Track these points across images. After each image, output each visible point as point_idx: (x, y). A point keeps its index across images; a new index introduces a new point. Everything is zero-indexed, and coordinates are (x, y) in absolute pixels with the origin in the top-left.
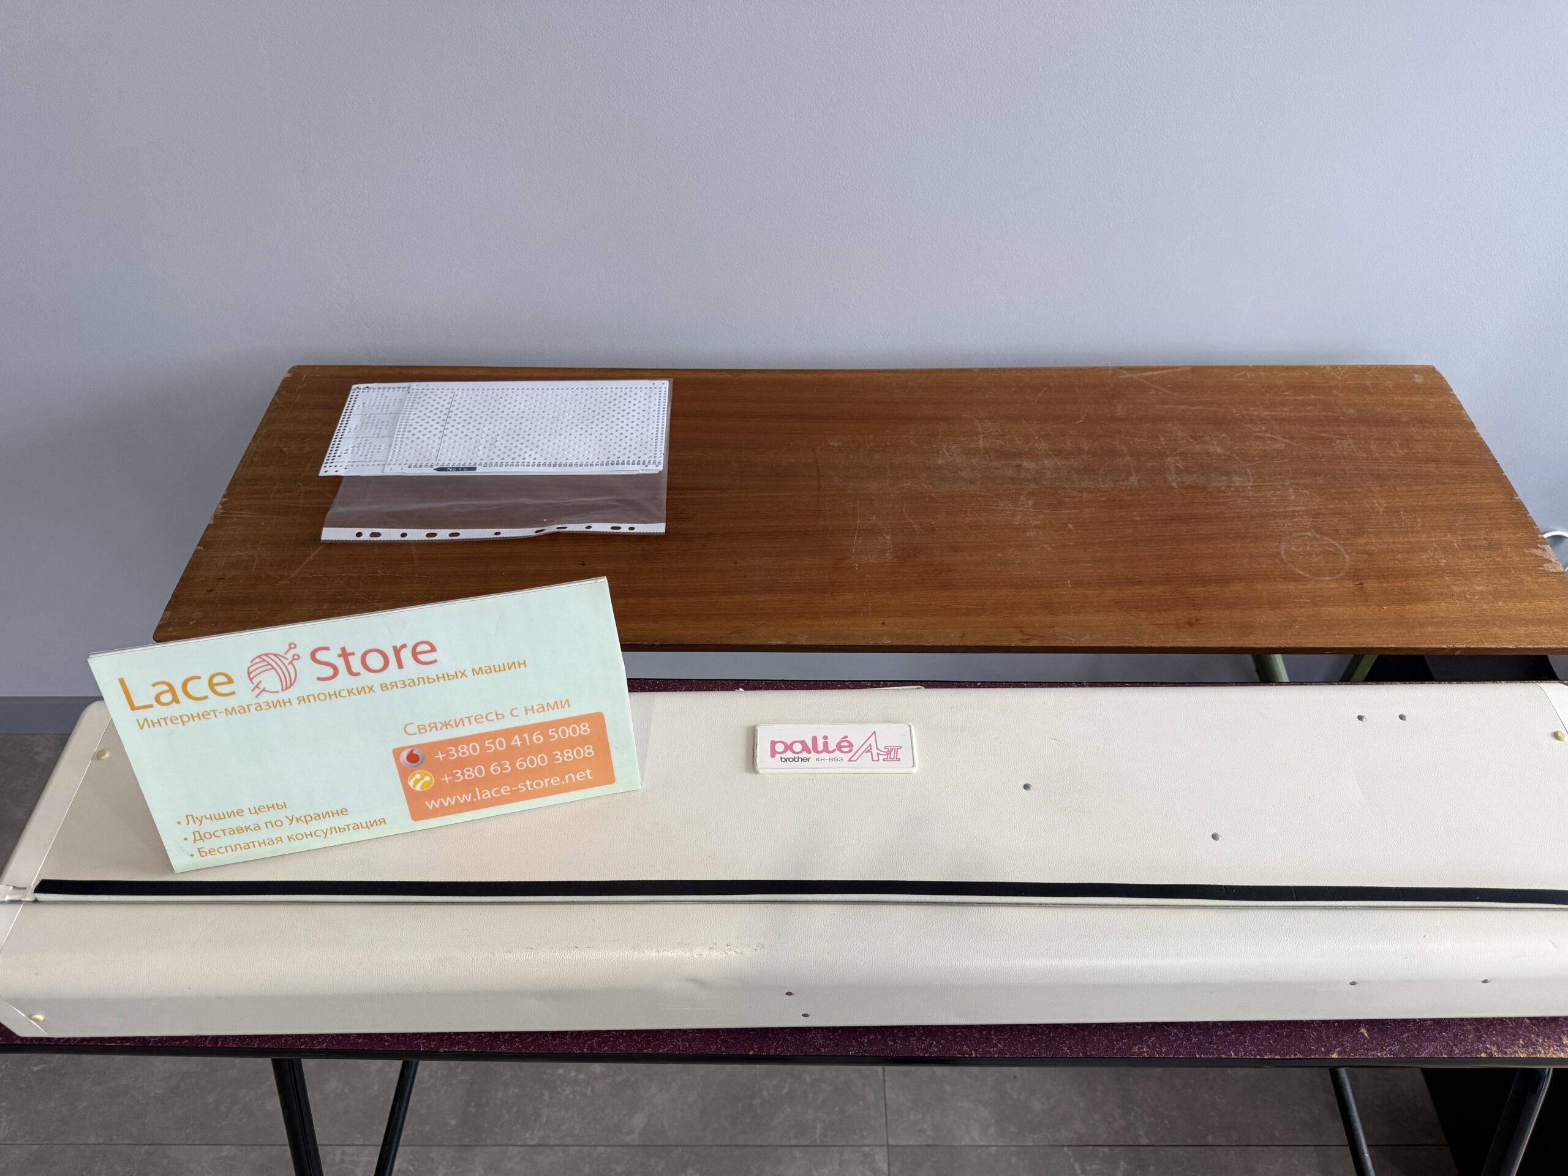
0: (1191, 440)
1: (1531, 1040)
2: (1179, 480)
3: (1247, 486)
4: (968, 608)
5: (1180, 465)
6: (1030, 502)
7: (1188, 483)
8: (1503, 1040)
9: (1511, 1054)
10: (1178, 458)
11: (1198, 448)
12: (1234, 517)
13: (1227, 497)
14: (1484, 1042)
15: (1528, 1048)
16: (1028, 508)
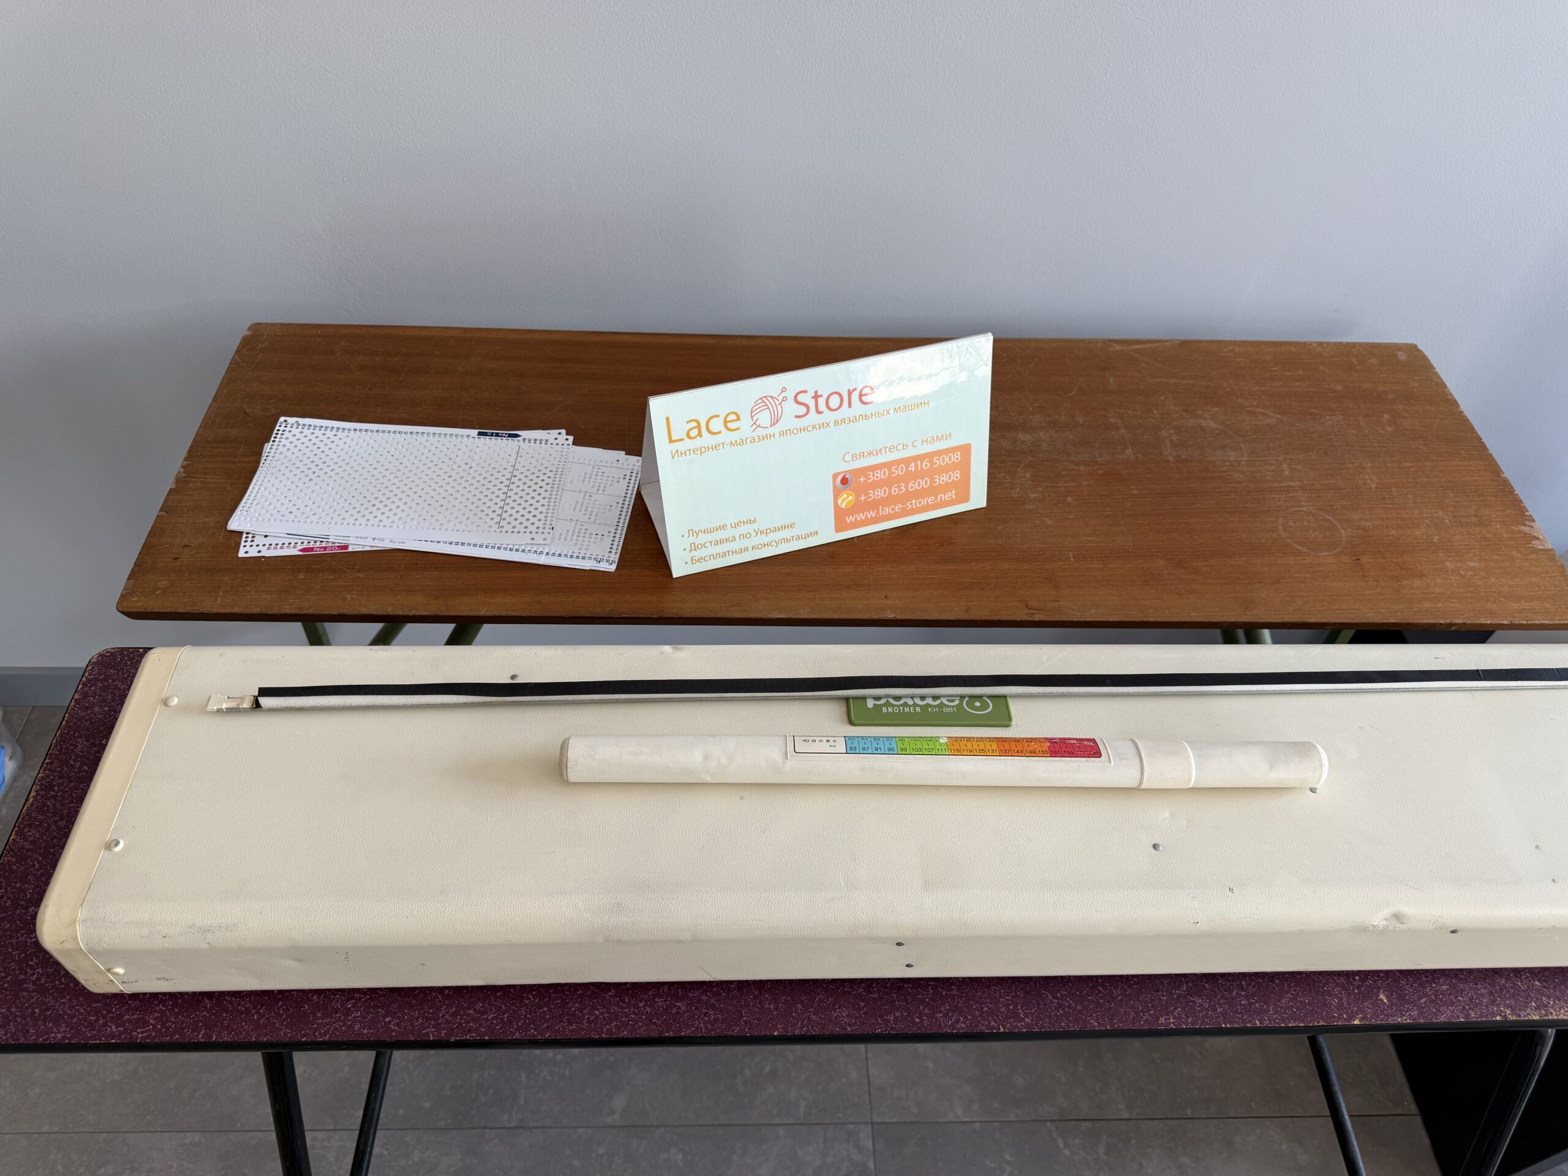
0: (1184, 414)
1: (1543, 1002)
2: (1174, 454)
3: (1241, 461)
4: (970, 582)
5: (1174, 438)
6: (1028, 475)
7: (1184, 457)
8: (1516, 1002)
9: (1525, 1016)
10: (1172, 431)
11: (1191, 422)
12: (1231, 492)
13: (1223, 471)
14: (1498, 1005)
15: (1540, 1010)
16: (1024, 481)
